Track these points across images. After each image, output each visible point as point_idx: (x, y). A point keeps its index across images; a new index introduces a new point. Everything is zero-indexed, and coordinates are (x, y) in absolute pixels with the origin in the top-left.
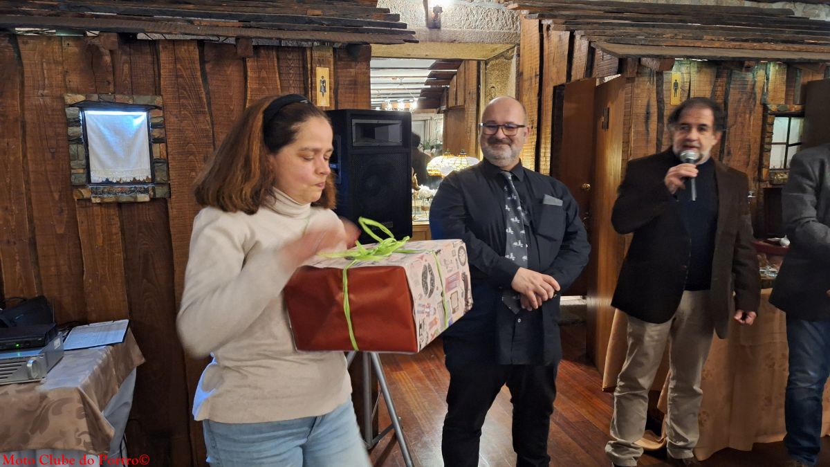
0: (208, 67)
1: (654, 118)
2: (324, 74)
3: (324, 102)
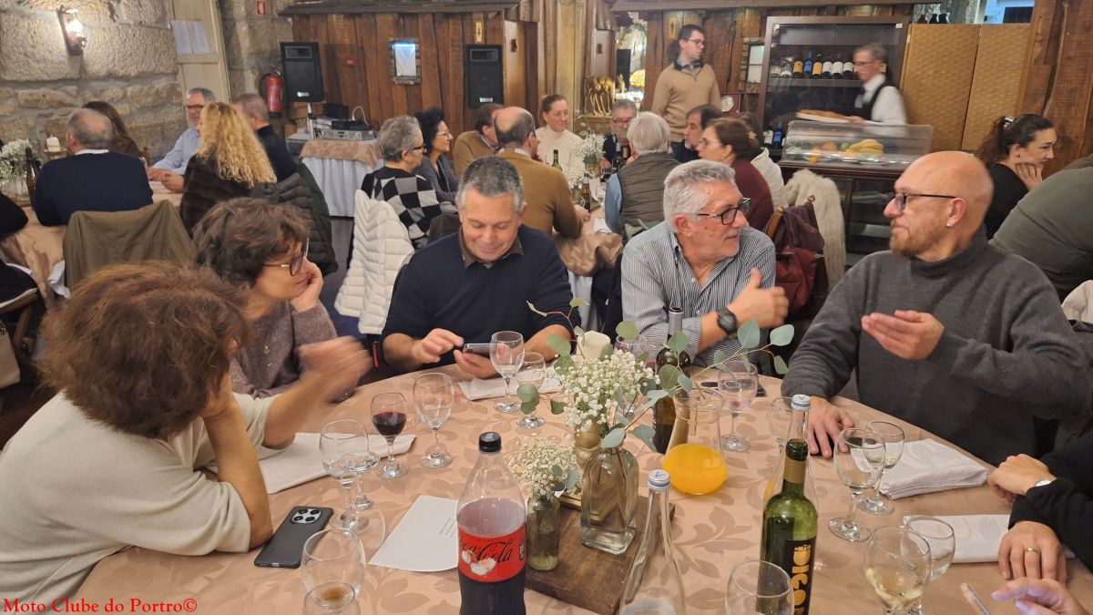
0: (436, 24)
1: (660, 47)
2: (479, 25)
3: (479, 39)
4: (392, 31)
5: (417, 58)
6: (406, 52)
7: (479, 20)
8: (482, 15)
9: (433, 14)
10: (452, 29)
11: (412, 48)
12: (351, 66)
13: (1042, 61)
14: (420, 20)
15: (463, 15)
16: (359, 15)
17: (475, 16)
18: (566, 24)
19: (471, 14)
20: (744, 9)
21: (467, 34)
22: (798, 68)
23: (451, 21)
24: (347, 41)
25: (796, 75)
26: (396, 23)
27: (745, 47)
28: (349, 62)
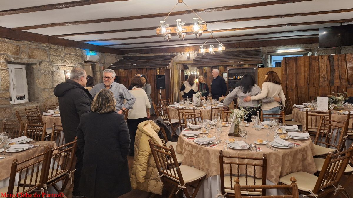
0: (147, 70)
2: (158, 71)
3: (158, 74)
8: (159, 69)
9: (147, 68)
10: (152, 72)
12: (125, 81)
13: (284, 75)
14: (143, 70)
15: (154, 68)
16: (127, 69)
17: (157, 69)
18: (175, 70)
20: (220, 66)
21: (155, 72)
22: (234, 77)
23: (151, 70)
24: (124, 75)
25: (234, 79)
26: (137, 71)
27: (222, 74)
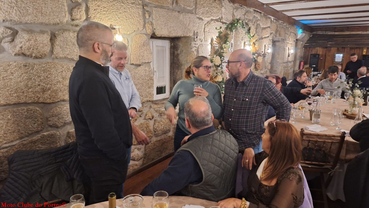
0: (351, 50)
2: (365, 50)
3: (364, 53)
4: (336, 51)
5: (343, 58)
6: (339, 56)
7: (365, 49)
8: (366, 48)
9: (350, 48)
11: (342, 55)
12: (321, 59)
14: (346, 49)
15: (360, 48)
19: (363, 48)
21: (361, 52)
23: (356, 49)
24: (321, 53)
28: (321, 58)
